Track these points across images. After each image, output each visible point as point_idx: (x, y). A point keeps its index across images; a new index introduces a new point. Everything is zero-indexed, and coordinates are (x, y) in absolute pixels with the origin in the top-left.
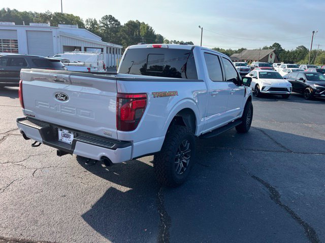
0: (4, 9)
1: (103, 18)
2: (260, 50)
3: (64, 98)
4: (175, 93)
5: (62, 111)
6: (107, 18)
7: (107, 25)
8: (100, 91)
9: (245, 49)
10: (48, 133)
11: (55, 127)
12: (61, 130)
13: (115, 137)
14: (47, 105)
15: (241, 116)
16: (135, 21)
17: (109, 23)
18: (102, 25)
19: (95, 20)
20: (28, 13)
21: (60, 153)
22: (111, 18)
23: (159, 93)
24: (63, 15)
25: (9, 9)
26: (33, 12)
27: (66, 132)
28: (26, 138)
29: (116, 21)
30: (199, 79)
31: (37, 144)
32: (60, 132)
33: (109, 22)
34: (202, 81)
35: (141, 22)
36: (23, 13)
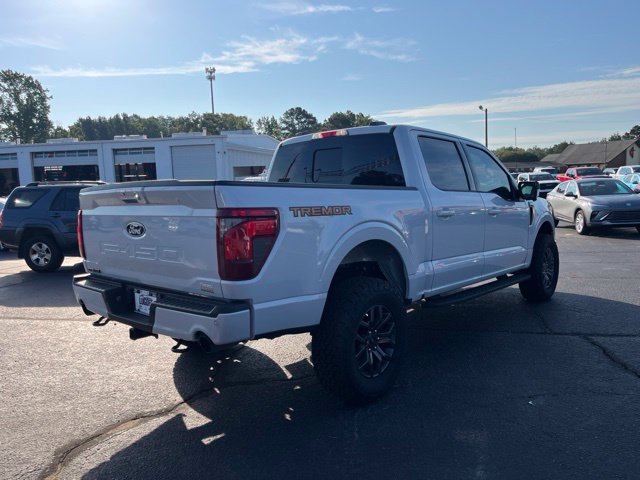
0: (117, 116)
1: (287, 113)
2: (604, 142)
3: (138, 231)
4: (344, 210)
5: (137, 255)
6: (292, 114)
7: (292, 125)
8: (190, 209)
9: (571, 144)
10: (118, 298)
11: (130, 287)
12: (138, 292)
13: (218, 294)
14: (116, 248)
15: (527, 264)
16: (344, 112)
17: (296, 122)
18: (284, 125)
19: (273, 119)
20: (157, 120)
21: (135, 334)
22: (299, 113)
23: (306, 209)
24: (217, 116)
25: (125, 116)
26: (165, 117)
27: (145, 293)
28: (88, 313)
29: (309, 116)
30: (408, 185)
31: (103, 322)
32: (137, 296)
33: (297, 119)
34: (415, 189)
35: (356, 113)
36: (149, 120)
